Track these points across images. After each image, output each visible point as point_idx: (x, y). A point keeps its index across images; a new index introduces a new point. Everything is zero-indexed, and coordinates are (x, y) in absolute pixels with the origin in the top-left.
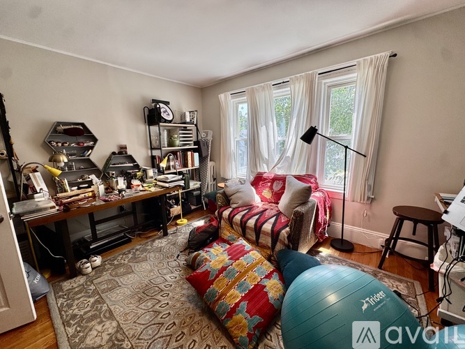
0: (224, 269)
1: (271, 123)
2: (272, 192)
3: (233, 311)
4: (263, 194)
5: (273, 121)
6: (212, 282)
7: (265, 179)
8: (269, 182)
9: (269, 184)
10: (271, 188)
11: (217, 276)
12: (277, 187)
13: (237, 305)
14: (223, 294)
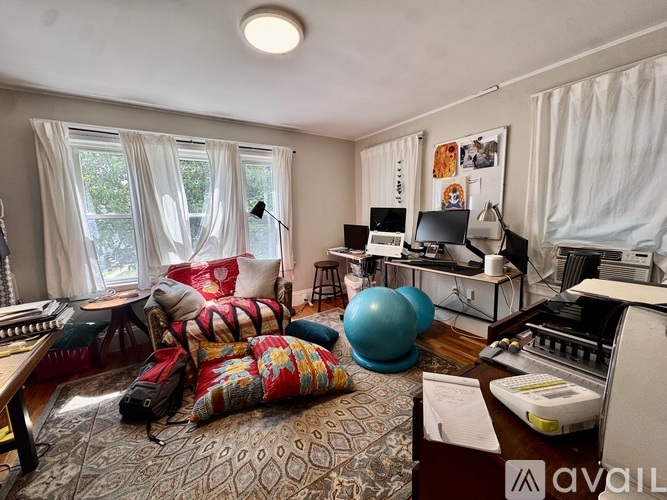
0: (292, 357)
1: (179, 193)
2: (218, 283)
3: (330, 372)
4: (204, 290)
5: (181, 191)
6: (297, 373)
7: (196, 271)
8: (205, 273)
9: (208, 275)
10: (213, 279)
11: (295, 365)
12: (222, 275)
13: (327, 366)
14: (313, 371)
